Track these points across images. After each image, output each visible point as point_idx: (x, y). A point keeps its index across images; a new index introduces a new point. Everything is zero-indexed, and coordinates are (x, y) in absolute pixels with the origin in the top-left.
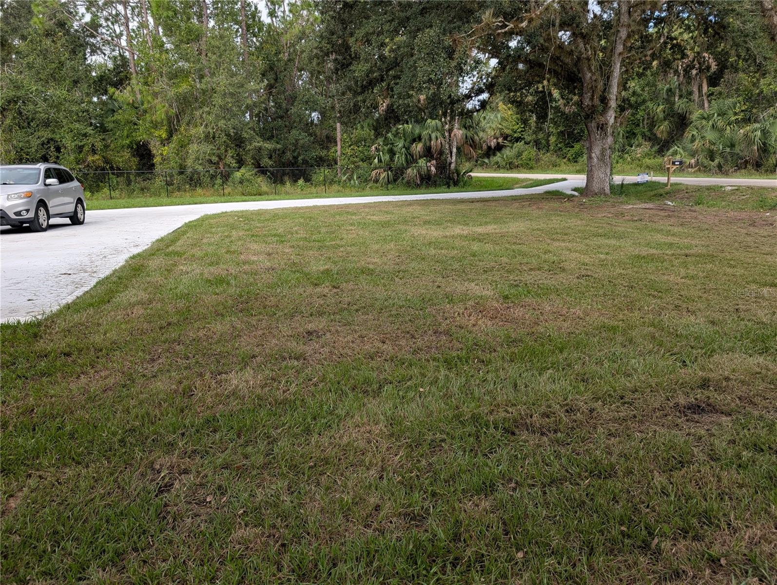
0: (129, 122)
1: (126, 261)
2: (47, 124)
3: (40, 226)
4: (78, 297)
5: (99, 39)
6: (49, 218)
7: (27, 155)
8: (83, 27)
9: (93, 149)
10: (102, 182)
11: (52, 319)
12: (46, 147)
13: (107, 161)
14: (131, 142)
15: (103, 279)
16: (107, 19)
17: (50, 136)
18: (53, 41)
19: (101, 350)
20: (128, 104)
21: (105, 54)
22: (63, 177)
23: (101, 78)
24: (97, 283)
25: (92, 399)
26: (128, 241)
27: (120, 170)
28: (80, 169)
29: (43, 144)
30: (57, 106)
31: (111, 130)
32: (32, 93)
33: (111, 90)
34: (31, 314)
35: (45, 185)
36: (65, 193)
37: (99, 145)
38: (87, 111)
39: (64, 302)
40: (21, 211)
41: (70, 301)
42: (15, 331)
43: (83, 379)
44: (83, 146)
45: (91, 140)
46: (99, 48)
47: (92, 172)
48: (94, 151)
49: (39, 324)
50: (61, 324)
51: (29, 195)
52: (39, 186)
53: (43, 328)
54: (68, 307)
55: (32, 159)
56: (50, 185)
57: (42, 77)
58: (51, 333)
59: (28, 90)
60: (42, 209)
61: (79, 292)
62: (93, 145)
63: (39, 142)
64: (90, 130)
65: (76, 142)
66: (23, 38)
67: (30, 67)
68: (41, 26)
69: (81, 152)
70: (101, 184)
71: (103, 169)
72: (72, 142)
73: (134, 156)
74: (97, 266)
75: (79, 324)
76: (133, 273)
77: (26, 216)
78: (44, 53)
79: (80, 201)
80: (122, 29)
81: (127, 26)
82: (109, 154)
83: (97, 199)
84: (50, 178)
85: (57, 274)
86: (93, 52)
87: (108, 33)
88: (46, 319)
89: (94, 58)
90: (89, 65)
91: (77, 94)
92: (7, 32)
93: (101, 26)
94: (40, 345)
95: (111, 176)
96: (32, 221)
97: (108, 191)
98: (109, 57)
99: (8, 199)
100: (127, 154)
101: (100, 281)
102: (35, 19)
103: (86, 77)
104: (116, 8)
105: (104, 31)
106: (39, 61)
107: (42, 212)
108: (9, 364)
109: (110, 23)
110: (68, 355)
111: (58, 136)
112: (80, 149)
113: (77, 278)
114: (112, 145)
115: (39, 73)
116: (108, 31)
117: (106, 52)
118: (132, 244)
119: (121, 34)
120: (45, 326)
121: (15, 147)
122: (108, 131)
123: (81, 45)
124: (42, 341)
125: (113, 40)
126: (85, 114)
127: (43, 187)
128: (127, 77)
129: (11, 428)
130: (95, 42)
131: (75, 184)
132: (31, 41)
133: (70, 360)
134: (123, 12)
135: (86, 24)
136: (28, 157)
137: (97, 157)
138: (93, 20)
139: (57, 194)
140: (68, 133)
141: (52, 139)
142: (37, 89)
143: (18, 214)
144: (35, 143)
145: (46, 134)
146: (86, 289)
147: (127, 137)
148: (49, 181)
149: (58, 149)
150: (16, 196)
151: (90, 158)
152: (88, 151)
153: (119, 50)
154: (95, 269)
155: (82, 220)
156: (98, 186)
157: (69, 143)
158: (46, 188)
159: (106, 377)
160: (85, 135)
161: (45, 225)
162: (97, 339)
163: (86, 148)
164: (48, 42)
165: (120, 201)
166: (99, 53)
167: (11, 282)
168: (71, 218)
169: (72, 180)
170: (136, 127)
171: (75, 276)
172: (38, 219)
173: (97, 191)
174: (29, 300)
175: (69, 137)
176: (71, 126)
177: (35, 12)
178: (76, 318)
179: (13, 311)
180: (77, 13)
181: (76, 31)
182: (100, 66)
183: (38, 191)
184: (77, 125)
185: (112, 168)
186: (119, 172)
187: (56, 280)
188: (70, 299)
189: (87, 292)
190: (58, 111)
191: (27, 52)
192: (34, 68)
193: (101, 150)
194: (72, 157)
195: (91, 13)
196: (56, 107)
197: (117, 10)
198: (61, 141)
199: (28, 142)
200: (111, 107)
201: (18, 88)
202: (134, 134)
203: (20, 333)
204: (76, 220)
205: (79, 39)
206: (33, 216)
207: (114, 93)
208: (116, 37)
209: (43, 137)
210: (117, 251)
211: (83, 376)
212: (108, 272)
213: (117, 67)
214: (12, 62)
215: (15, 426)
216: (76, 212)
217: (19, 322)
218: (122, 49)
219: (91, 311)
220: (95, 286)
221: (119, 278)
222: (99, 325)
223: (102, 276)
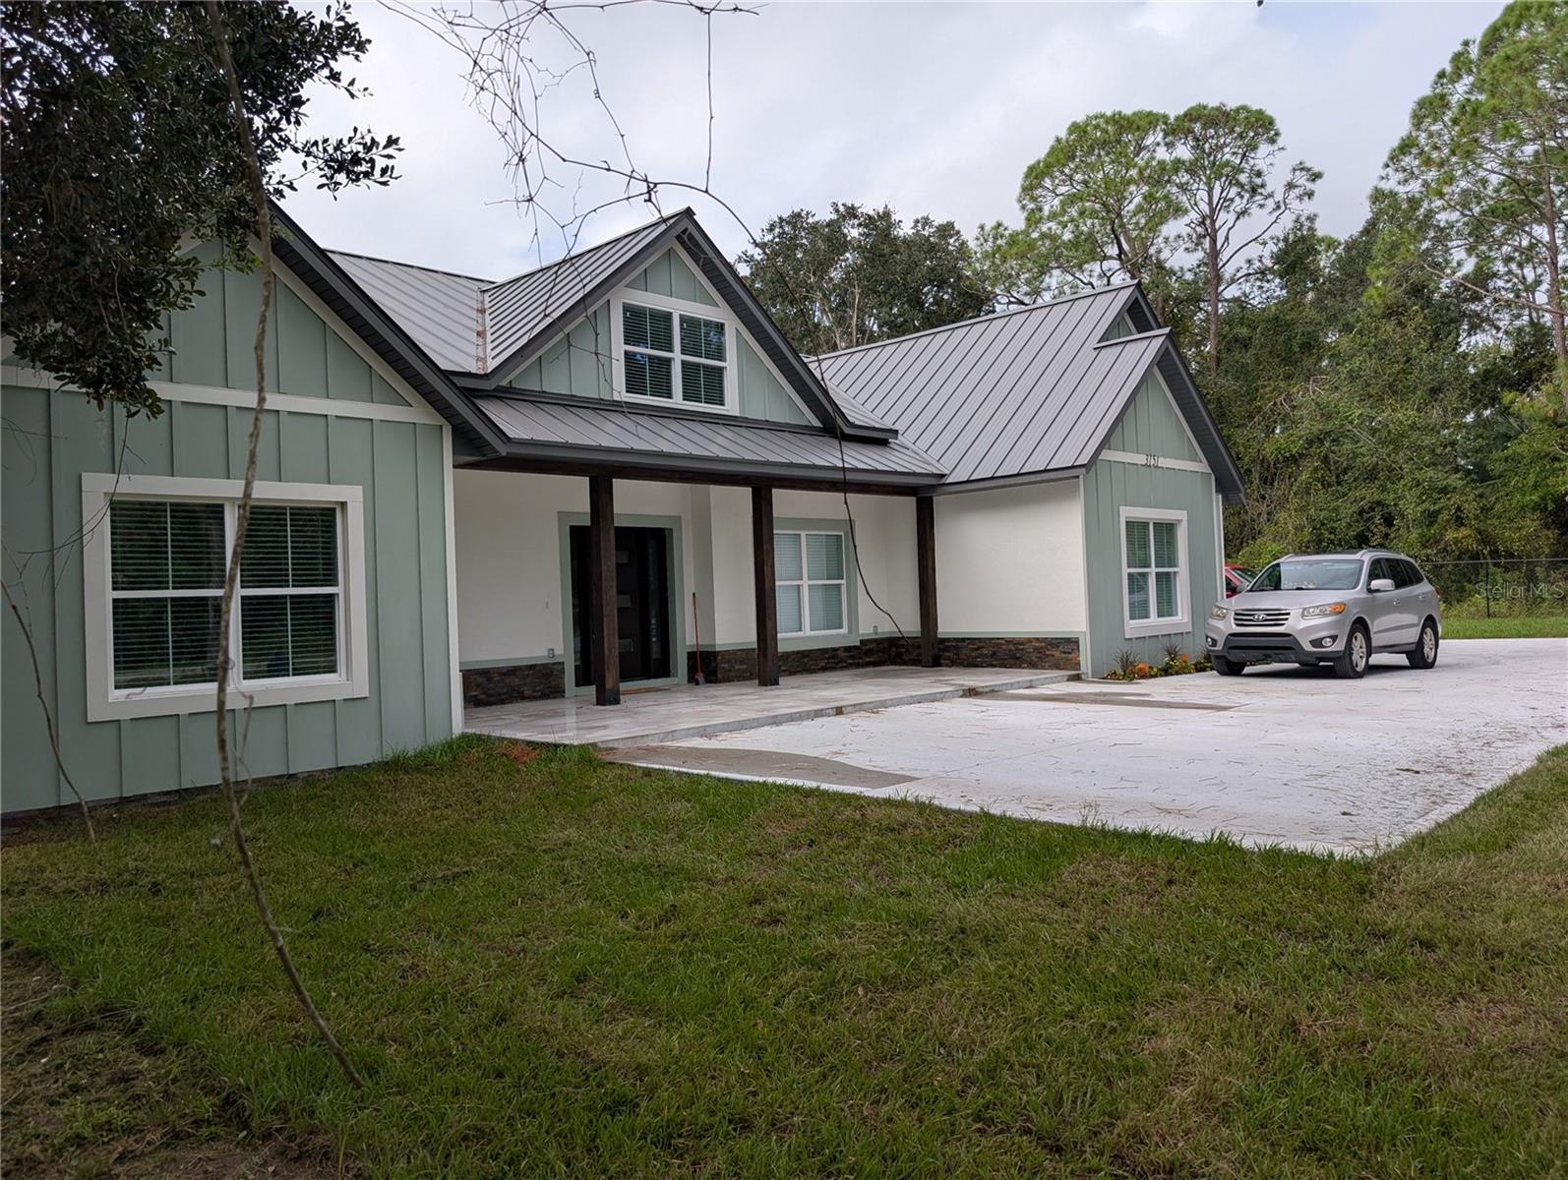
0: (1540, 456)
1: (1540, 759)
2: (1371, 475)
3: (1353, 667)
4: (1439, 825)
5: (1488, 301)
6: (1369, 655)
7: (1331, 533)
8: (1459, 288)
9: (1458, 517)
10: (1470, 582)
11: (1391, 862)
12: (1365, 516)
13: (1485, 539)
14: (1543, 499)
15: (1490, 794)
16: (1508, 260)
17: (1376, 497)
18: (1400, 323)
19: (1500, 954)
20: (1544, 420)
21: (1498, 329)
22: (1403, 576)
23: (1486, 376)
24: (1480, 799)
25: (1486, 1061)
26: (1538, 713)
27: (1512, 555)
28: (1428, 556)
29: (1361, 512)
30: (1395, 441)
31: (1500, 476)
32: (1351, 423)
33: (1508, 397)
34: (1353, 842)
35: (1370, 591)
36: (1403, 606)
37: (1471, 508)
38: (1453, 444)
39: (1412, 830)
40: (1323, 638)
41: (1424, 830)
42: (1325, 871)
43: (1463, 1009)
44: (1438, 512)
45: (1455, 499)
46: (1488, 319)
47: (1449, 562)
48: (1459, 520)
49: (1366, 867)
50: (1410, 877)
51: (1340, 609)
52: (1358, 593)
53: (1375, 877)
54: (1421, 841)
55: (1340, 540)
56: (1378, 591)
57: (1373, 392)
58: (1391, 890)
59: (1347, 418)
60: (1359, 635)
61: (1442, 814)
62: (1459, 509)
63: (1355, 508)
64: (1455, 480)
65: (1426, 505)
66: (1347, 328)
67: (1353, 376)
68: (1379, 302)
69: (1432, 524)
70: (1468, 586)
71: (1476, 556)
72: (1418, 505)
73: (1547, 526)
74: (1472, 763)
75: (1448, 883)
76: (1558, 790)
77: (1331, 647)
78: (1381, 348)
79: (1430, 622)
80: (1539, 271)
81: (1554, 264)
82: (1492, 525)
83: (1458, 617)
84: (1378, 577)
85: (1392, 767)
86: (1474, 329)
87: (1509, 285)
88: (1381, 860)
89: (1473, 339)
90: (1465, 355)
91: (1436, 414)
92: (1320, 323)
93: (1495, 275)
94: (1372, 911)
95: (1492, 569)
96: (1339, 658)
97: (1484, 602)
98: (1506, 332)
99: (1303, 615)
100: (1531, 524)
101: (1483, 797)
102: (1371, 291)
103: (1456, 379)
104: (1529, 234)
105: (1500, 283)
106: (1372, 363)
107: (1359, 641)
108: (1317, 934)
109: (1514, 266)
110: (1429, 946)
111: (1392, 496)
112: (1431, 517)
113: (1434, 781)
114: (1497, 507)
115: (1369, 385)
116: (1508, 281)
117: (1501, 324)
118: (1548, 722)
119: (1538, 282)
120: (1380, 874)
121: (1311, 520)
122: (1491, 478)
123: (1452, 321)
124: (1375, 903)
125: (1518, 296)
126: (1449, 448)
127: (1364, 595)
128: (1542, 365)
129: (1326, 1066)
130: (1478, 309)
131: (1424, 588)
132: (1360, 332)
133: (1432, 957)
134: (1546, 238)
135: (1466, 277)
136: (1332, 536)
137: (1464, 532)
138: (1478, 268)
139: (1388, 607)
140: (1410, 489)
141: (1378, 503)
142: (1361, 414)
143: (1317, 643)
144: (1348, 510)
145: (1369, 493)
146: (1455, 809)
147: (1535, 487)
148: (1376, 584)
149: (1388, 521)
150: (1317, 611)
151: (1450, 535)
152: (1448, 521)
153: (1530, 315)
154: (1469, 768)
155: (1430, 660)
156: (1462, 590)
157: (1411, 507)
158: (1370, 596)
159: (1516, 1022)
160: (1444, 491)
161: (1362, 664)
162: (1493, 927)
163: (1445, 516)
164: (1389, 327)
165: (1509, 622)
166: (1487, 328)
167: (1309, 771)
168: (1409, 654)
169: (1419, 580)
170: (1557, 465)
171: (1428, 778)
172: (1351, 654)
173: (1458, 601)
174: (1344, 814)
175: (1411, 496)
176: (1418, 475)
177: (1373, 278)
178: (1441, 869)
179: (1318, 831)
180: (1447, 262)
181: (1445, 296)
182: (1487, 351)
183: (1356, 602)
184: (1431, 473)
185: (1495, 553)
186: (1510, 561)
187: (1391, 779)
188: (1424, 825)
189: (1457, 816)
190: (1396, 451)
191: (1350, 352)
192: (1361, 377)
193: (1477, 517)
194: (1414, 535)
195: (1478, 256)
196: (1393, 442)
197: (1532, 237)
198: (1395, 505)
199: (1335, 509)
200: (1502, 430)
201: (1328, 417)
202: (1551, 481)
203: (1334, 879)
204: (1419, 659)
205: (1448, 309)
206: (1343, 648)
207: (1512, 402)
208: (1526, 290)
209: (1363, 498)
210: (1514, 735)
211: (1463, 1003)
212: (1499, 780)
213: (1521, 347)
214: (1322, 373)
215: (1333, 1065)
216: (1420, 643)
217: (1331, 855)
218: (1537, 310)
219: (1471, 861)
220: (1474, 806)
221: (1527, 797)
222: (1490, 895)
223: (1489, 786)
